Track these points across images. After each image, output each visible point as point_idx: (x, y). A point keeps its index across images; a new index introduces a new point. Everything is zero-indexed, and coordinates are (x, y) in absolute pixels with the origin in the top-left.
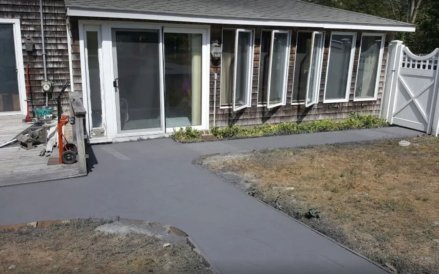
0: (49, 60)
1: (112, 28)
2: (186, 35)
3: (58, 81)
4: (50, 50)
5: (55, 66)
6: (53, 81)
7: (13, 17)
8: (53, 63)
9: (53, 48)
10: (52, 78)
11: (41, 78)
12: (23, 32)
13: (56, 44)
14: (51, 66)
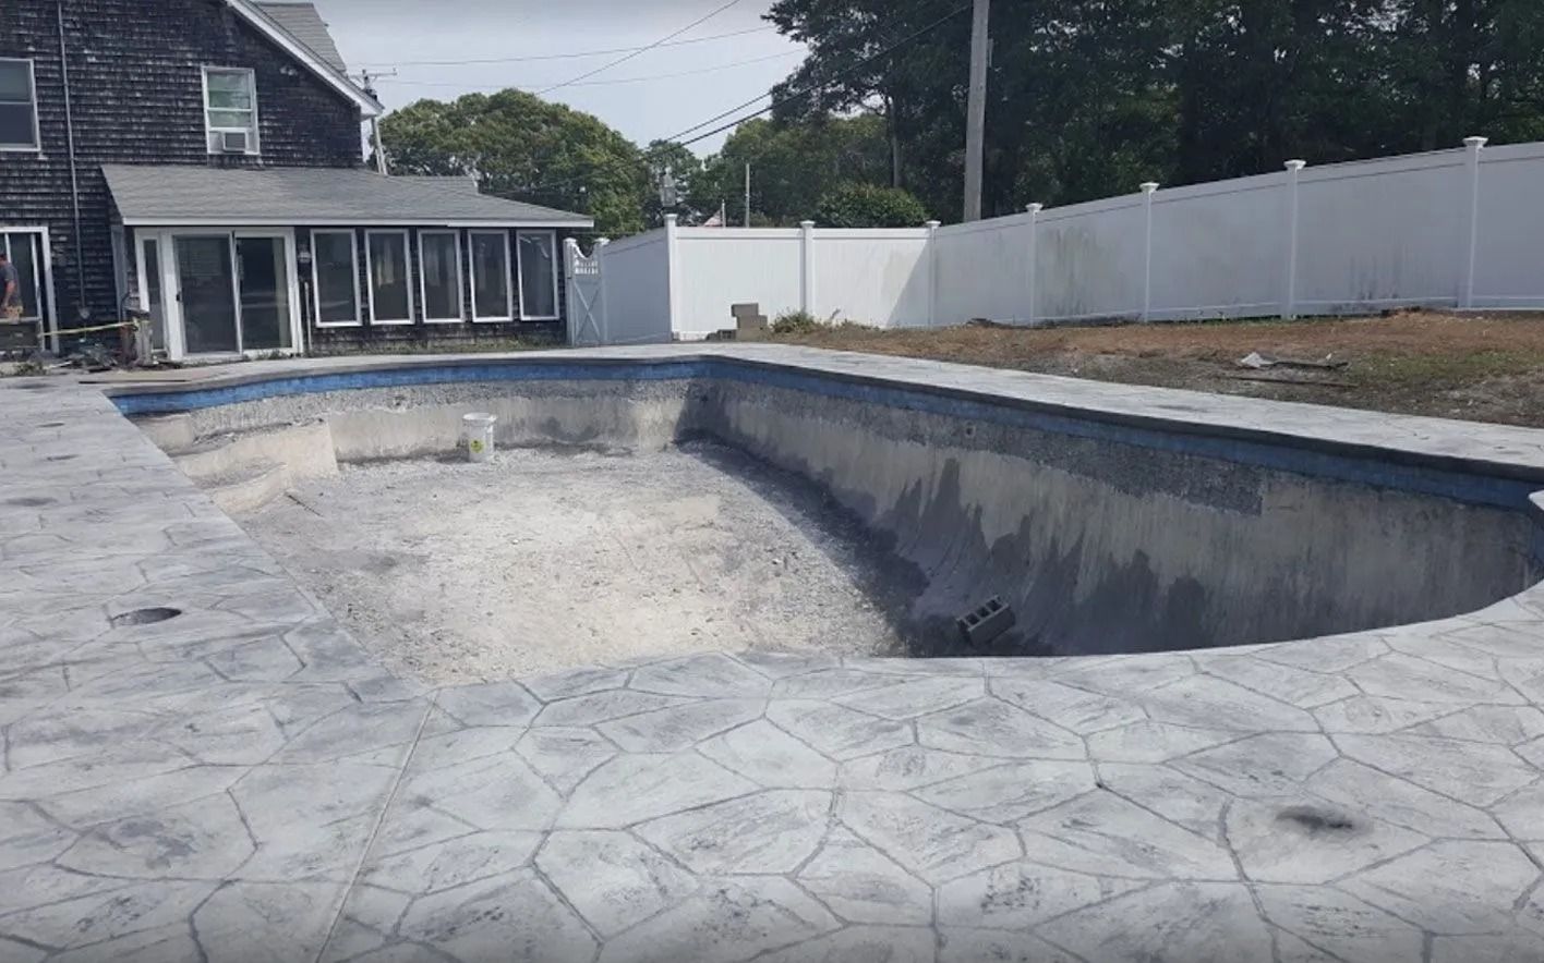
0: (87, 279)
1: (174, 237)
2: (270, 239)
3: (100, 306)
4: (88, 266)
5: (96, 286)
6: (94, 306)
7: (39, 224)
8: (92, 282)
9: (93, 263)
10: (91, 303)
11: (77, 303)
12: (52, 244)
13: (96, 258)
14: (89, 286)
